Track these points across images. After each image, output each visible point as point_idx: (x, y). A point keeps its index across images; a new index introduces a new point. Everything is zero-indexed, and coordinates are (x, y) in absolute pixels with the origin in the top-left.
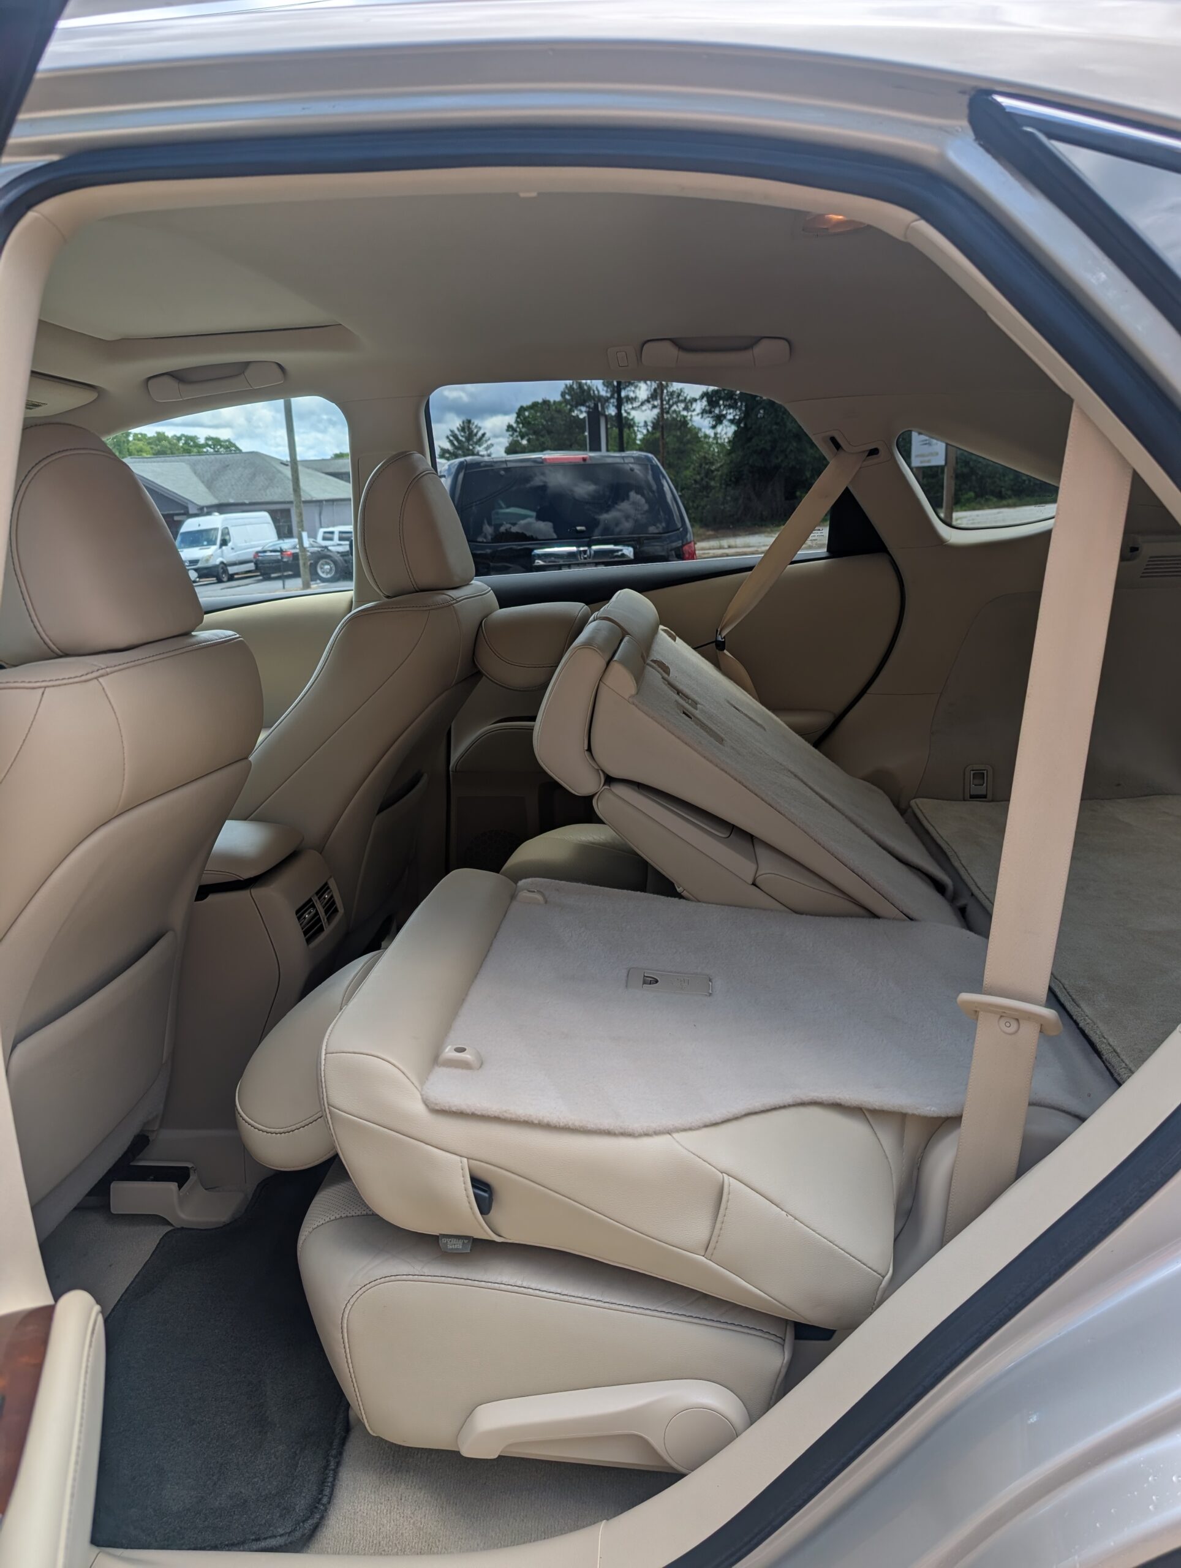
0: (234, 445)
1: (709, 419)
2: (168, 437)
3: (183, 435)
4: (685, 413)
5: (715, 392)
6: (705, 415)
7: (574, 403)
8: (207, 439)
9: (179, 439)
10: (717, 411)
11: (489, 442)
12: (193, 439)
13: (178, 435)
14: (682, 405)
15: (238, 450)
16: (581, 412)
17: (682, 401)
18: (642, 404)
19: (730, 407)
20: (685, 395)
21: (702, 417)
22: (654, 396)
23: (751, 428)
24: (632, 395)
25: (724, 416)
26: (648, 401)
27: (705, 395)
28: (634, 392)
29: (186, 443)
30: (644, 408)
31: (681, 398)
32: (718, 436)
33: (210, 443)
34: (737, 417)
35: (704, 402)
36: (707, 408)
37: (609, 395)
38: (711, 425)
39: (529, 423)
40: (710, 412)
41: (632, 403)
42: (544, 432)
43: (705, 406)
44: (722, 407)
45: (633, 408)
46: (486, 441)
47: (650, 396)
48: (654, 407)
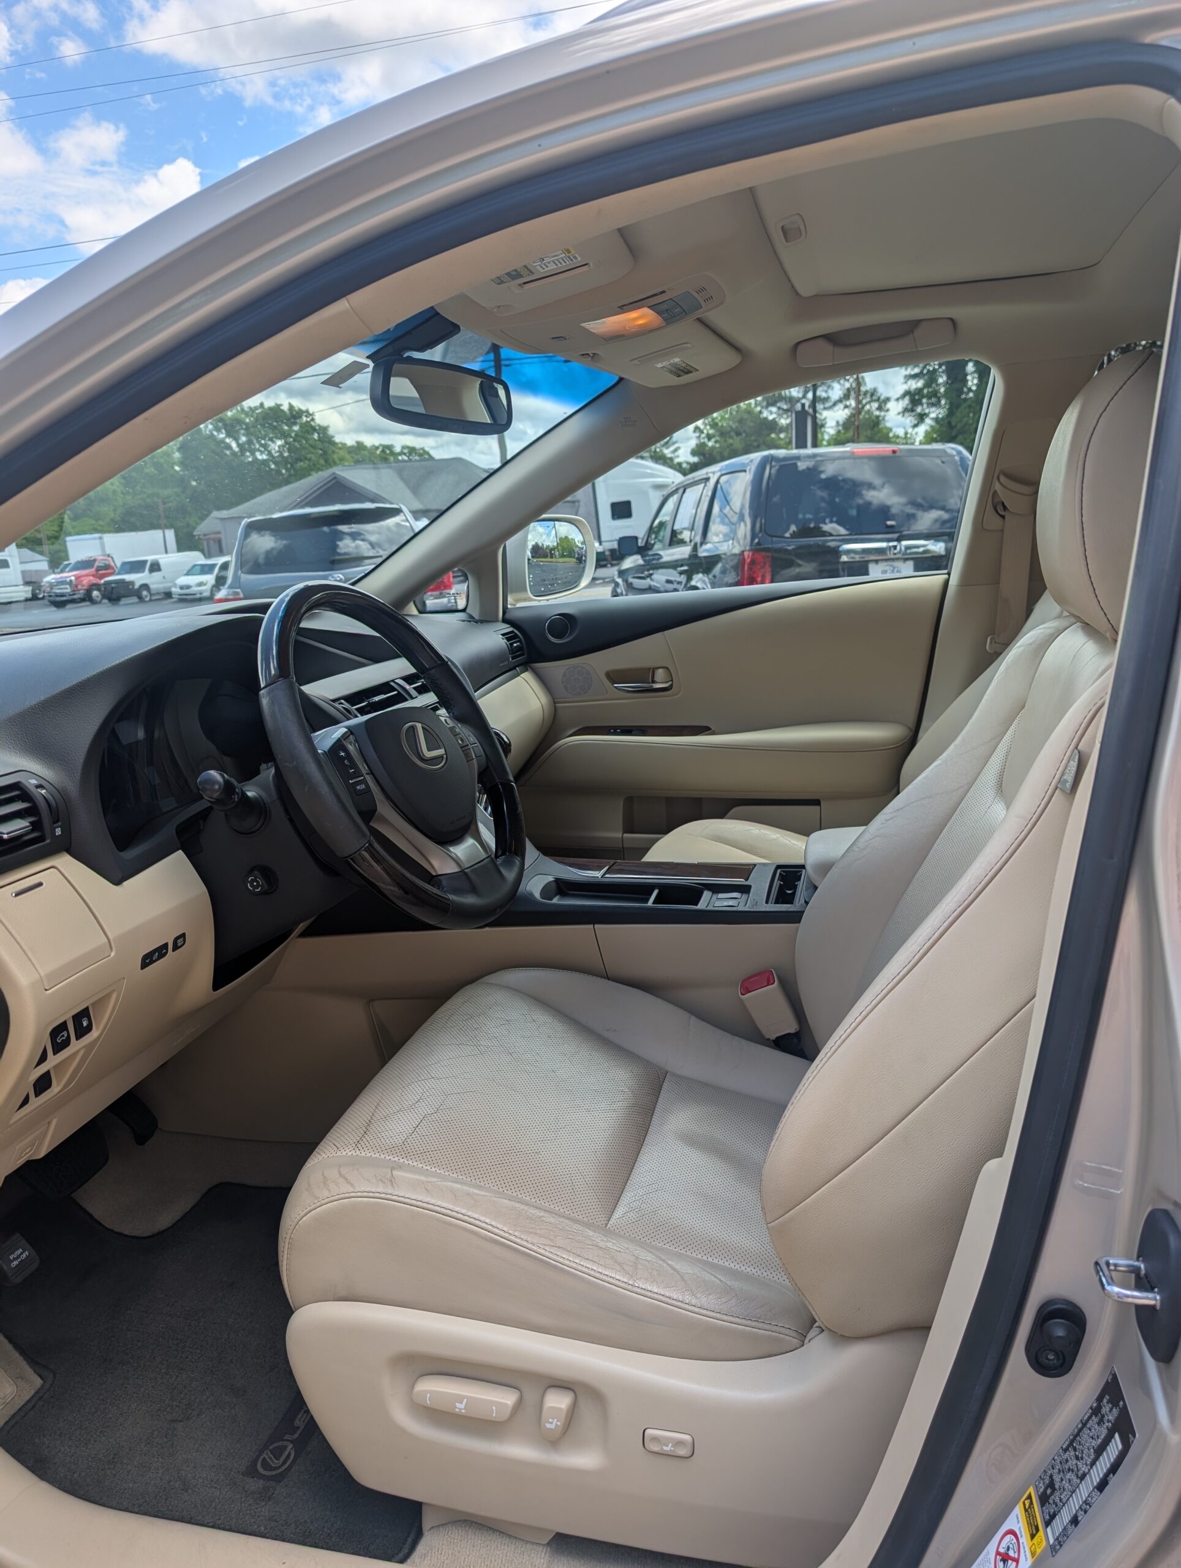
0: (428, 453)
1: (911, 418)
2: (366, 447)
3: (381, 445)
4: (877, 413)
5: (919, 391)
6: (907, 414)
7: (765, 404)
8: (403, 447)
9: (377, 448)
10: (919, 409)
11: (676, 445)
12: (390, 447)
13: (377, 444)
14: (875, 405)
15: (431, 458)
16: (771, 413)
17: (875, 401)
18: (835, 404)
19: (933, 405)
20: (879, 395)
21: (903, 416)
22: (847, 396)
23: (956, 426)
24: (824, 395)
25: (927, 415)
26: (840, 401)
27: (907, 393)
28: (826, 392)
29: (383, 451)
30: (836, 408)
31: (875, 398)
32: (909, 436)
33: (406, 451)
34: (940, 416)
35: (907, 400)
36: (909, 407)
37: (800, 395)
38: (912, 424)
39: (716, 424)
40: (912, 410)
41: (824, 403)
42: (732, 434)
43: (908, 405)
44: (925, 406)
45: (825, 409)
46: (674, 443)
47: (842, 396)
48: (846, 407)
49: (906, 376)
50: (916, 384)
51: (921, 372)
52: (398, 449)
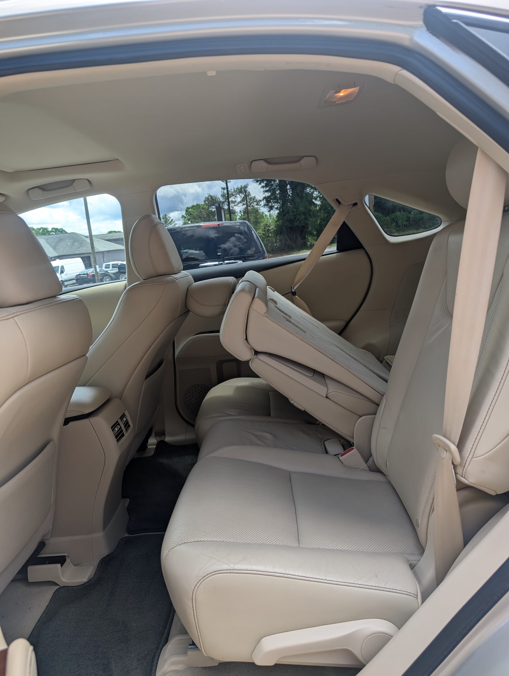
0: (64, 231)
1: (267, 208)
2: (35, 229)
3: (41, 228)
4: (256, 206)
5: (269, 197)
6: (265, 207)
7: (209, 205)
8: (52, 229)
9: (40, 229)
10: (270, 204)
11: (175, 223)
12: (46, 229)
13: (39, 228)
14: (255, 203)
15: (66, 232)
16: (213, 208)
17: (255, 202)
18: (238, 204)
19: (276, 202)
20: (256, 199)
21: (264, 207)
22: (243, 200)
23: (285, 210)
24: (234, 200)
25: (273, 206)
26: (241, 202)
27: (265, 198)
28: (234, 199)
29: (43, 231)
30: (239, 205)
31: (255, 200)
32: (271, 215)
33: (54, 230)
34: (279, 207)
35: (265, 201)
36: (266, 203)
37: (224, 200)
38: (268, 211)
39: (191, 214)
40: (268, 205)
41: (234, 203)
42: (198, 217)
43: (265, 203)
44: (272, 203)
45: (235, 206)
46: (173, 223)
47: (241, 200)
48: (244, 204)
49: (264, 191)
50: (268, 194)
51: (269, 189)
52: (50, 230)
